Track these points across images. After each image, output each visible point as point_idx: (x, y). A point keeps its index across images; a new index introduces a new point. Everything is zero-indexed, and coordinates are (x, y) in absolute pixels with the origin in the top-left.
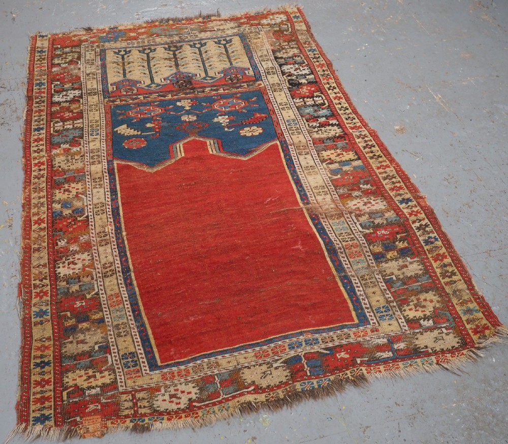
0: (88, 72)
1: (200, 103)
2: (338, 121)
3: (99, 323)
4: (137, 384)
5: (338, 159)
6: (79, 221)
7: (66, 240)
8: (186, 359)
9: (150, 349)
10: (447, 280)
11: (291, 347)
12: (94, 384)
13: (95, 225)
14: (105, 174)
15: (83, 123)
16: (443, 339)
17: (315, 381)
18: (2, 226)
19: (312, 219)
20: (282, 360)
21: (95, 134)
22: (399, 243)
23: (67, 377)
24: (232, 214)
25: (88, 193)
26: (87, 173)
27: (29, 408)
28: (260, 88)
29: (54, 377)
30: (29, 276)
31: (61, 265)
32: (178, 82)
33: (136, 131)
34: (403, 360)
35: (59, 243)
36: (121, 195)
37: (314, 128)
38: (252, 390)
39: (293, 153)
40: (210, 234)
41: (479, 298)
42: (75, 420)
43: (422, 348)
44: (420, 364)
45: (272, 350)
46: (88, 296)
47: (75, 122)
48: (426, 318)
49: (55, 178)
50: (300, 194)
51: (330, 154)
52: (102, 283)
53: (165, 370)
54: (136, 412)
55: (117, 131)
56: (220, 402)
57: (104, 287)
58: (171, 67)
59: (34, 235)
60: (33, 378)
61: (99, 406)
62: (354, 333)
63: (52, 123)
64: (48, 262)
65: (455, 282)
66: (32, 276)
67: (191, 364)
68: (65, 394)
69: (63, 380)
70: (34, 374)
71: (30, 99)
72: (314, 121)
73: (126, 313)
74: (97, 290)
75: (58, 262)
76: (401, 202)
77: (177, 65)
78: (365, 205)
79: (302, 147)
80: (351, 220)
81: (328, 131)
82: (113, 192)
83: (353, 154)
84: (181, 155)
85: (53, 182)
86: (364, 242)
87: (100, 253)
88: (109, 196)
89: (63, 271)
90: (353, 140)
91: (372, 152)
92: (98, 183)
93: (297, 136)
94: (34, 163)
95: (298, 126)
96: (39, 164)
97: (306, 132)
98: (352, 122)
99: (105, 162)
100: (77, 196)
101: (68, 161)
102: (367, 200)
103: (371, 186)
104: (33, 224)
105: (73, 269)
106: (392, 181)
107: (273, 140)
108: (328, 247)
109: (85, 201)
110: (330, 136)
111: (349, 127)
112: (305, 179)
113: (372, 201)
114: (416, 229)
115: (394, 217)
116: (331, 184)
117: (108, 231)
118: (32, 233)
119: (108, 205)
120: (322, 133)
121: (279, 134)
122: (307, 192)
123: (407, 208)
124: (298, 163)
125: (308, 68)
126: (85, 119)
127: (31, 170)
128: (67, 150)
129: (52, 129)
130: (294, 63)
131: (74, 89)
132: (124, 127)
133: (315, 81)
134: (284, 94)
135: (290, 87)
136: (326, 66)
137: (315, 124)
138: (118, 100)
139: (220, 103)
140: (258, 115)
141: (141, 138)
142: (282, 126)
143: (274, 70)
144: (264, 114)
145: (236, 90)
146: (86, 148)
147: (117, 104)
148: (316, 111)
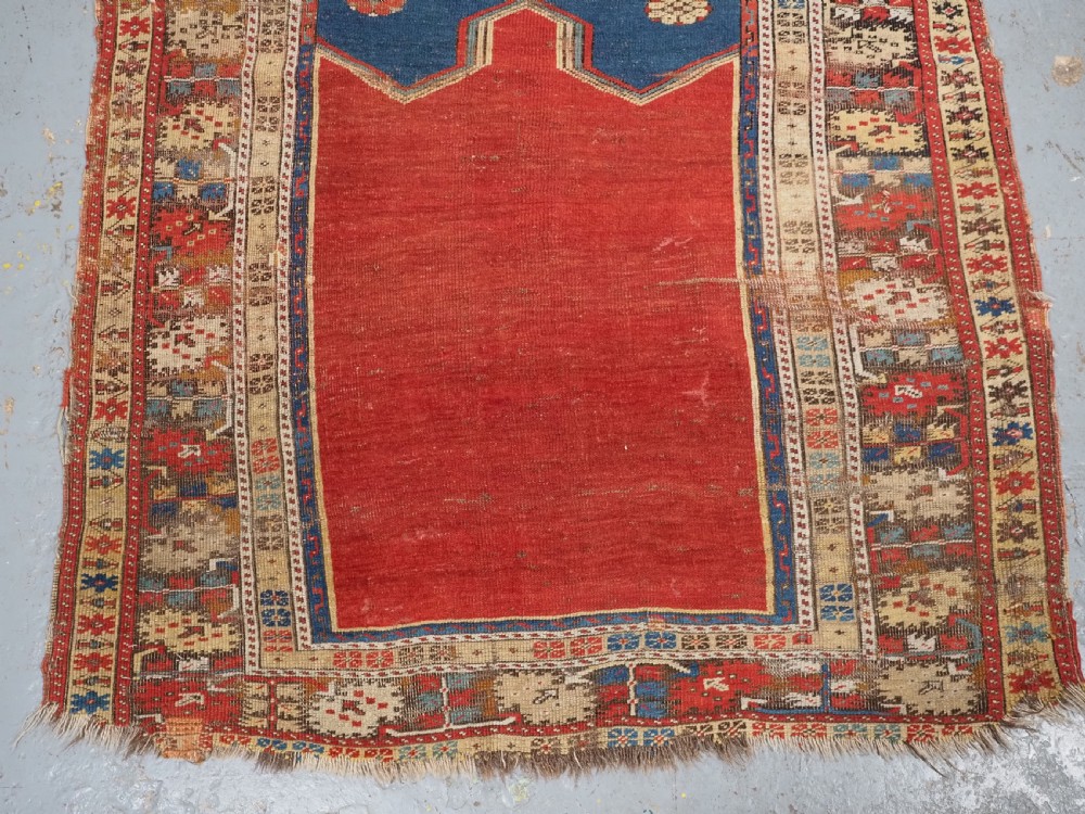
2: (913, 12)
3: (225, 507)
4: (282, 665)
5: (873, 145)
6: (212, 222)
7: (177, 273)
8: (389, 628)
9: (321, 591)
10: (1010, 545)
11: (615, 645)
12: (196, 648)
13: (246, 241)
14: (288, 90)
16: (941, 689)
17: (640, 731)
18: (38, 204)
19: (755, 319)
20: (586, 672)
22: (936, 426)
23: (147, 621)
24: (568, 271)
25: (242, 141)
26: (244, 79)
27: (66, 674)
29: (121, 614)
30: (88, 356)
31: (160, 341)
34: (838, 719)
35: (161, 278)
36: (318, 161)
37: (844, 26)
38: (508, 726)
39: (765, 103)
40: (507, 319)
41: (1061, 606)
42: (152, 719)
43: (889, 702)
44: (871, 736)
45: (572, 644)
46: (210, 436)
48: (924, 631)
49: (169, 79)
50: (745, 239)
51: (856, 124)
52: (243, 407)
53: (344, 646)
54: (272, 725)
56: (441, 737)
57: (247, 417)
59: (106, 244)
60: (80, 610)
61: (202, 697)
62: (756, 638)
64: (133, 326)
65: (1025, 554)
66: (96, 357)
67: (399, 643)
68: (138, 658)
69: (139, 627)
70: (82, 602)
72: (849, 3)
73: (284, 494)
74: (229, 424)
75: (155, 330)
76: (984, 308)
78: (892, 301)
79: (792, 88)
80: (846, 339)
81: (877, 44)
82: (300, 150)
83: (916, 132)
84: (483, 58)
85: (163, 91)
86: (855, 411)
87: (250, 323)
88: (290, 161)
89: (163, 356)
90: (929, 88)
91: (966, 136)
92: (268, 115)
93: (792, 46)
94: (123, 22)
95: (803, 12)
96: (135, 28)
97: (820, 36)
98: (948, 24)
99: (293, 49)
100: (214, 146)
101: (205, 28)
102: (905, 286)
103: (928, 244)
104: (106, 212)
105: (186, 357)
106: (986, 238)
107: (727, 51)
108: (767, 411)
109: (232, 164)
110: (877, 62)
111: (937, 38)
112: (770, 192)
113: (913, 291)
114: (991, 394)
115: (952, 349)
116: (829, 222)
117: (275, 266)
118: (103, 239)
119: (285, 188)
120: (860, 47)
121: (747, 31)
122: (765, 235)
123: (991, 328)
124: (769, 138)
127: (114, 40)
137: (850, 13)
142: (761, 6)
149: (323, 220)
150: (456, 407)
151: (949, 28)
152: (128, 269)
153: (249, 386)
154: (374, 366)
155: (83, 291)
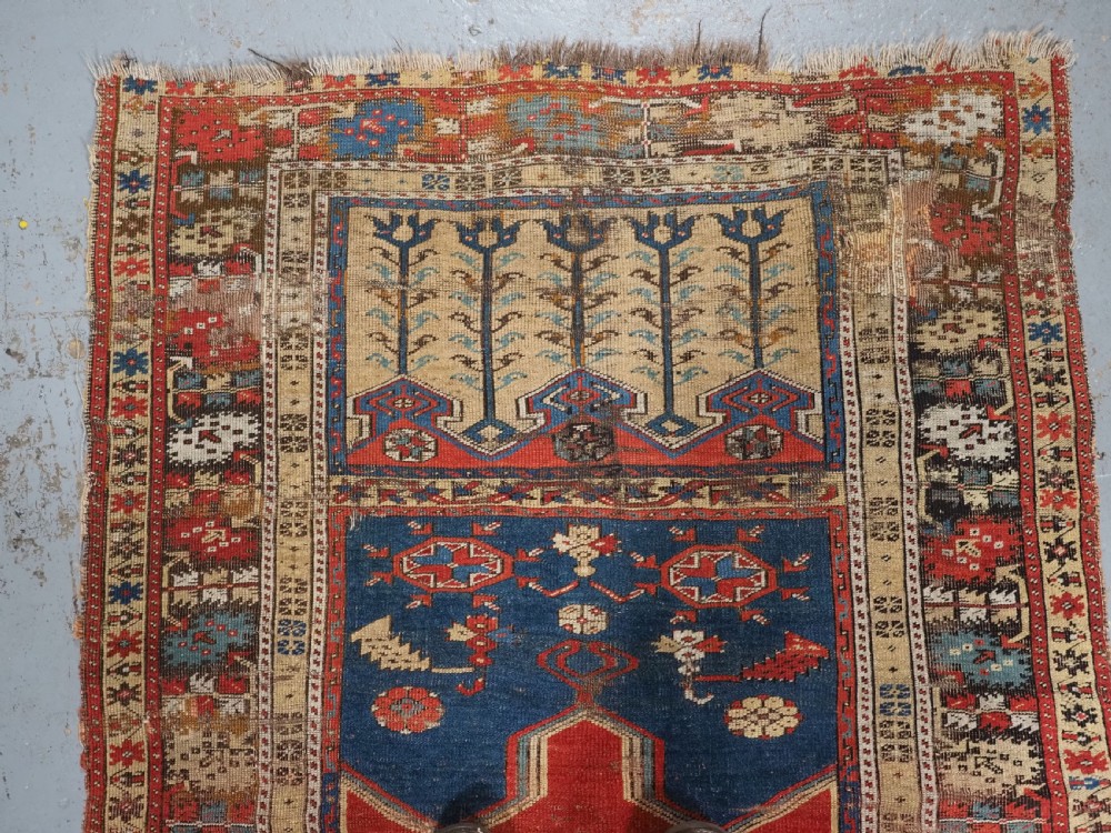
0: (285, 323)
1: (627, 553)
2: (1039, 719)
15: (259, 584)
21: (291, 647)
26: (260, 826)
28: (830, 509)
32: (570, 429)
33: (415, 656)
37: (958, 737)
47: (236, 576)
49: (171, 823)
55: (358, 643)
58: (556, 339)
63: (165, 569)
71: (98, 436)
72: (964, 707)
77: (578, 332)
79: (900, 821)
81: (997, 762)
84: (537, 787)
90: (1060, 819)
93: (897, 766)
94: (112, 747)
95: (910, 719)
96: (127, 755)
97: (930, 751)
98: (1079, 734)
99: (315, 778)
101: (210, 752)
107: (820, 773)
110: (998, 789)
111: (1067, 752)
120: (977, 766)
121: (845, 746)
125: (1008, 429)
126: (267, 568)
127: (105, 772)
128: (208, 706)
129: (165, 596)
130: (968, 391)
131: (237, 407)
132: (381, 626)
133: (1015, 508)
134: (900, 555)
135: (929, 519)
136: (1072, 432)
137: (965, 720)
138: (372, 491)
139: (691, 561)
140: (798, 647)
141: (429, 689)
142: (860, 712)
143: (894, 429)
144: (816, 643)
145: (750, 505)
146: (263, 706)
147: (367, 511)
148: (983, 656)
151: (1081, 739)
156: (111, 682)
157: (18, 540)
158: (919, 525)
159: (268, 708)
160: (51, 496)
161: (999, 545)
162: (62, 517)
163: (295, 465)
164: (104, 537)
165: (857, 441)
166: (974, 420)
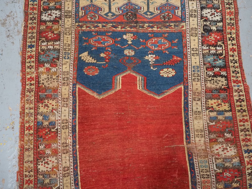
1: (139, 39)
2: (227, 73)
5: (217, 109)
6: (52, 132)
7: (44, 145)
13: (61, 136)
14: (70, 96)
15: (60, 45)
18: (8, 127)
19: (189, 155)
21: (66, 58)
22: (234, 183)
24: (142, 143)
25: (59, 110)
26: (59, 94)
28: (182, 30)
30: (23, 168)
31: (40, 163)
32: (127, 14)
33: (93, 60)
35: (40, 147)
36: (78, 115)
37: (209, 77)
39: (190, 98)
40: (127, 156)
47: (55, 43)
49: (40, 93)
50: (186, 134)
51: (213, 103)
52: (62, 181)
55: (81, 57)
57: (63, 183)
59: (26, 138)
63: (40, 42)
64: (34, 160)
66: (25, 168)
71: (26, 14)
72: (211, 71)
74: (59, 185)
75: (39, 161)
76: (246, 152)
78: (223, 151)
79: (197, 94)
80: (212, 161)
81: (218, 82)
82: (74, 112)
83: (228, 105)
84: (119, 87)
85: (38, 97)
86: (214, 180)
87: (63, 158)
88: (71, 115)
89: (42, 168)
90: (231, 93)
91: (241, 106)
92: (65, 103)
93: (196, 82)
94: (27, 78)
95: (199, 73)
96: (31, 79)
97: (203, 79)
98: (236, 76)
99: (71, 85)
100: (52, 111)
101: (48, 79)
102: (226, 146)
103: (232, 135)
104: (26, 130)
105: (47, 168)
106: (246, 133)
107: (180, 84)
108: (193, 180)
109: (57, 116)
110: (218, 87)
111: (233, 80)
112: (192, 122)
113: (228, 147)
114: (248, 175)
115: (238, 163)
116: (207, 130)
117: (69, 143)
118: (25, 137)
119: (70, 122)
120: (213, 83)
121: (185, 79)
122: (191, 133)
123: (248, 157)
124: (191, 107)
125: (220, 14)
126: (62, 41)
127: (26, 83)
128: (48, 70)
129: (40, 47)
130: (212, 6)
131: (56, 9)
132: (86, 53)
133: (222, 30)
134: (197, 39)
135: (204, 32)
136: (234, 15)
137: (211, 73)
138: (85, 26)
139: (153, 41)
140: (175, 58)
141: (96, 66)
142: (189, 71)
143: (196, 14)
144: (179, 57)
145: (165, 29)
146: (60, 70)
147: (83, 30)
148: (215, 60)
149: (80, 131)
150: (115, 180)
151: (236, 77)
152: (32, 144)
153: (63, 175)
154: (94, 170)
155: (21, 151)
156: (28, 65)
157: (9, 36)
158: (201, 34)
159: (61, 70)
160: (15, 27)
161: (218, 37)
162: (18, 31)
163: (68, 21)
164: (27, 35)
165: (188, 16)
166: (213, 12)
